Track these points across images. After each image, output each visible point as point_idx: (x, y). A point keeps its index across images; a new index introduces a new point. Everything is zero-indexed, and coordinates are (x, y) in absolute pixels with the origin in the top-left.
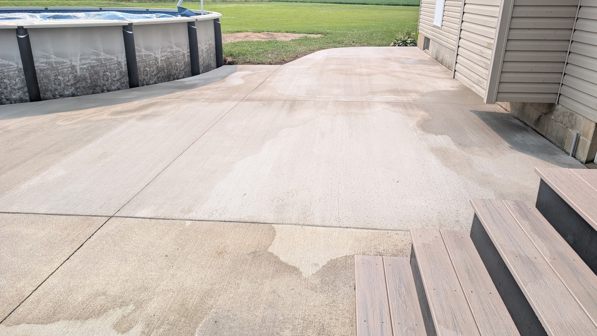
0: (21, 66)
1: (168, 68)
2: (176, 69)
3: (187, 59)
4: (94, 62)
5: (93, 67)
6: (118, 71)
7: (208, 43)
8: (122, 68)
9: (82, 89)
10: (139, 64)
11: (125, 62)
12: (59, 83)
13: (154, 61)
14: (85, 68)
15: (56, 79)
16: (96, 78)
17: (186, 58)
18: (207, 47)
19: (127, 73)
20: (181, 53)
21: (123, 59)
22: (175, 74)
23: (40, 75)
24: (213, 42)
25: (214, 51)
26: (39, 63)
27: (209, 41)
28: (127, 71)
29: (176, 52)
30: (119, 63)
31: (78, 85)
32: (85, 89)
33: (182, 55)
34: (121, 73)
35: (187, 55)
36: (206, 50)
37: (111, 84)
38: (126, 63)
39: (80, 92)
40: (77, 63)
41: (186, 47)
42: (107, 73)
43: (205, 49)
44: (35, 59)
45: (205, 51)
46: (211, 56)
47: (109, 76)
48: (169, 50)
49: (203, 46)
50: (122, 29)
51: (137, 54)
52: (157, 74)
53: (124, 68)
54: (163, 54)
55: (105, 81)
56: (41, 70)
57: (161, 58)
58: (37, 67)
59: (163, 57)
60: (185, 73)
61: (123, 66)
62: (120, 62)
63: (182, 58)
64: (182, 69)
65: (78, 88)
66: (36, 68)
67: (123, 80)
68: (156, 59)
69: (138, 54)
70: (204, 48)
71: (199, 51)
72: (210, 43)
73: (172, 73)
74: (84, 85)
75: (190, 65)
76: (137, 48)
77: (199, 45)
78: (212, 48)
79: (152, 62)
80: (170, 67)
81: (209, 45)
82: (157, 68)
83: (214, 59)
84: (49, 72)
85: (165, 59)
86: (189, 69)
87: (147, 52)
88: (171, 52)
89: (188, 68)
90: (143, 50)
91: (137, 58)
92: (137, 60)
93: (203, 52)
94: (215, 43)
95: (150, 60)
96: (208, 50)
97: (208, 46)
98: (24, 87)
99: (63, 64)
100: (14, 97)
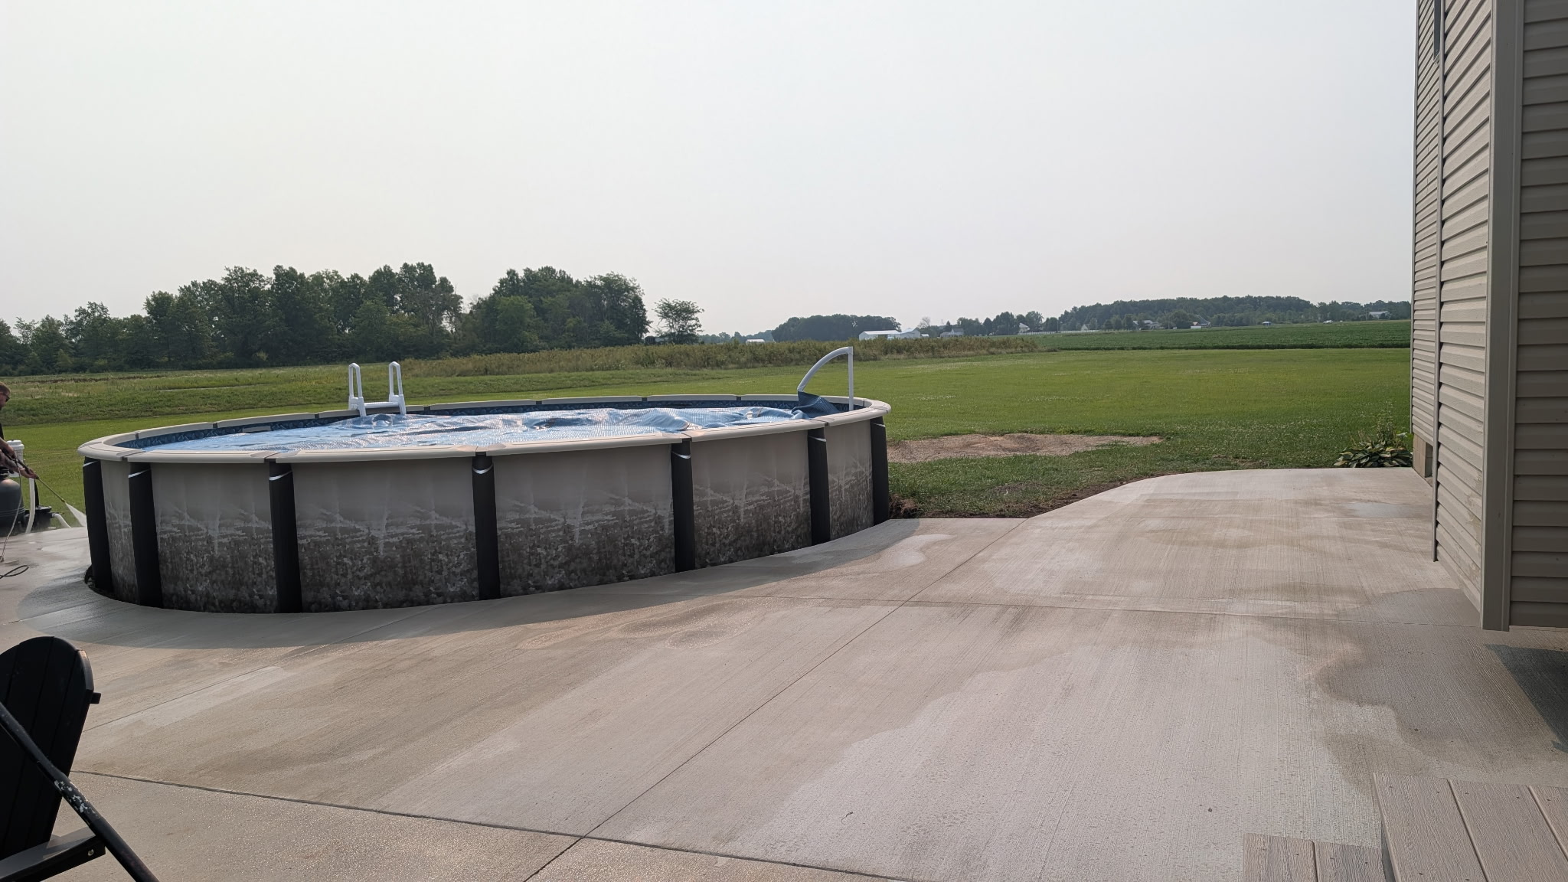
0: (472, 528)
1: (760, 528)
2: (777, 530)
3: (803, 508)
4: (609, 517)
5: (605, 528)
6: (654, 535)
7: (853, 471)
8: (663, 529)
9: (579, 574)
10: (698, 521)
11: (670, 516)
12: (538, 561)
13: (730, 514)
14: (589, 531)
15: (532, 554)
16: (609, 552)
17: (801, 505)
18: (850, 481)
19: (673, 541)
20: (790, 496)
21: (665, 509)
22: (775, 541)
23: (503, 545)
24: (867, 470)
25: (869, 488)
26: (507, 521)
27: (856, 467)
28: (673, 536)
29: (780, 493)
30: (658, 520)
31: (572, 566)
32: (586, 574)
33: (791, 500)
34: (660, 539)
35: (804, 500)
36: (848, 486)
37: (639, 563)
38: (672, 518)
39: (575, 580)
40: (576, 522)
41: (803, 482)
42: (633, 541)
43: (847, 484)
44: (498, 514)
45: (845, 489)
46: (859, 499)
47: (635, 546)
48: (764, 489)
49: (841, 478)
50: (670, 449)
51: (696, 499)
52: (734, 541)
53: (668, 530)
54: (751, 499)
55: (627, 557)
56: (507, 536)
57: (746, 508)
58: (501, 529)
59: (750, 504)
60: (797, 539)
61: (667, 526)
62: (660, 517)
63: (791, 505)
64: (790, 529)
65: (572, 572)
66: (499, 532)
67: (663, 555)
68: (735, 509)
69: (698, 500)
70: (842, 483)
71: (830, 491)
72: (858, 470)
73: (769, 537)
74: (585, 565)
75: (810, 521)
76: (698, 487)
77: (830, 477)
78: (863, 481)
79: (726, 515)
80: (764, 526)
81: (855, 475)
82: (737, 529)
83: (867, 507)
84: (520, 540)
85: (755, 508)
86: (806, 530)
87: (718, 495)
88: (768, 494)
89: (803, 528)
90: (710, 491)
91: (695, 508)
92: (695, 513)
93: (840, 491)
94: (871, 470)
95: (722, 513)
96: (852, 486)
97: (854, 478)
98: (472, 570)
99: (549, 524)
100: (452, 590)
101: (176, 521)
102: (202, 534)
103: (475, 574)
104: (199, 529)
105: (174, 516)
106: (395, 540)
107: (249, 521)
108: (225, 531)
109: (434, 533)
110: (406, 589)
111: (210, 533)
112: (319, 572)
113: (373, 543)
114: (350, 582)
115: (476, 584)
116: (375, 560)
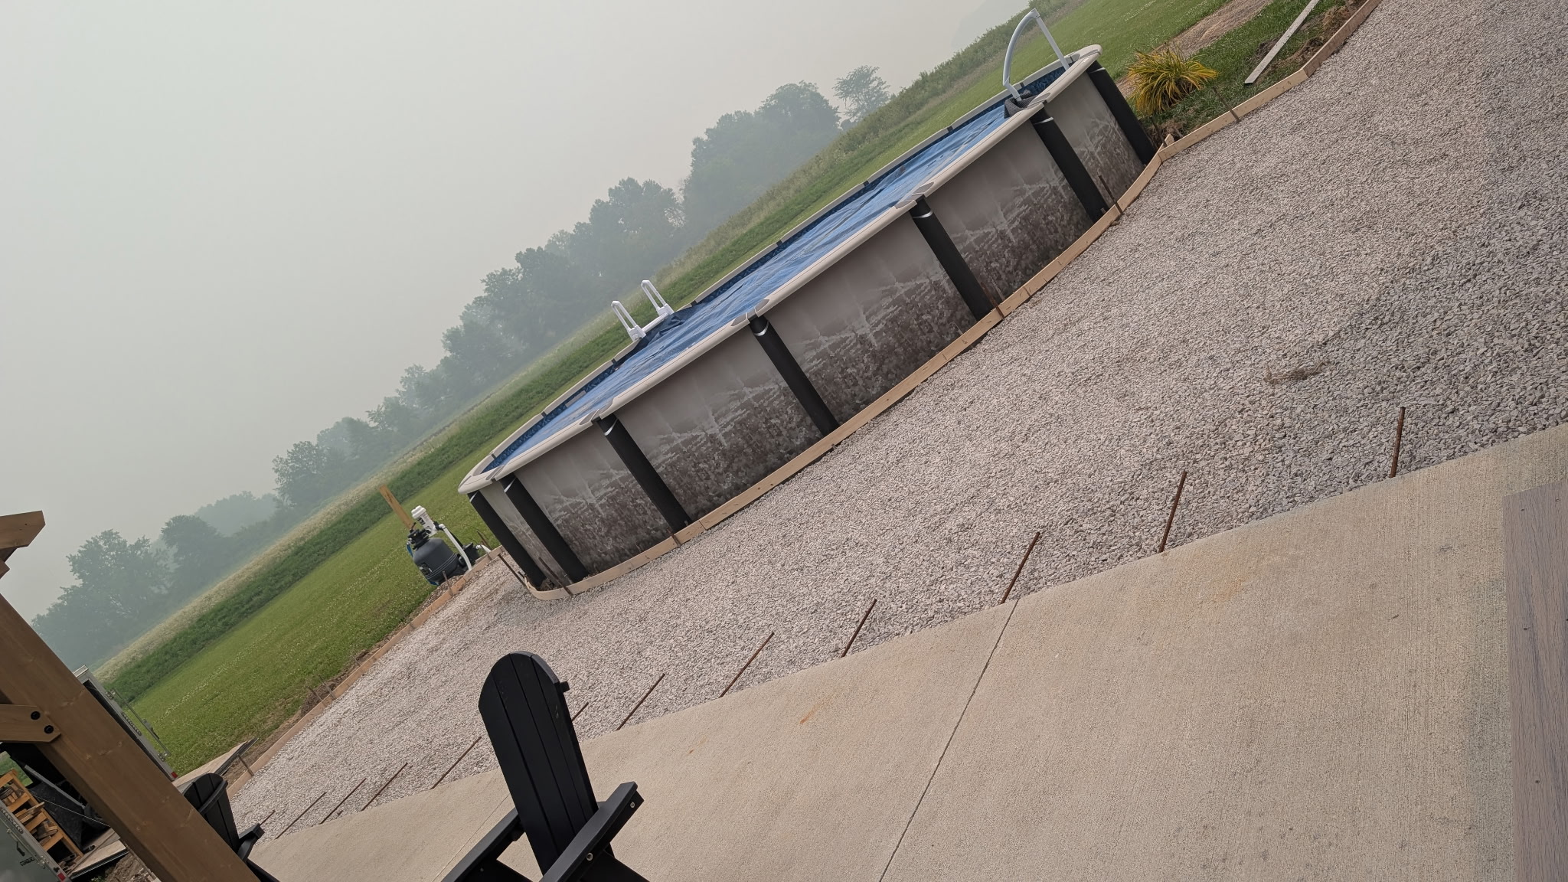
0: (784, 384)
1: (1035, 238)
2: (1053, 231)
3: (1067, 194)
4: (891, 309)
5: (893, 320)
6: (940, 302)
7: (1096, 131)
8: (944, 291)
9: (895, 372)
10: (973, 266)
11: (945, 277)
12: (854, 380)
13: (1000, 241)
14: (881, 330)
15: (845, 377)
16: (909, 338)
17: (1063, 194)
18: (1099, 142)
19: (960, 296)
20: (1047, 191)
21: (938, 273)
22: (1057, 241)
23: (817, 384)
24: (1110, 122)
25: (1122, 137)
26: (808, 362)
27: (1097, 126)
28: (958, 293)
29: (1036, 194)
30: (936, 286)
31: (885, 368)
32: (900, 369)
33: (1051, 194)
34: (947, 302)
35: (1064, 187)
36: (1099, 149)
37: (941, 334)
38: (948, 277)
39: (895, 379)
40: (865, 329)
41: (1052, 171)
42: (924, 317)
43: (1097, 147)
44: (798, 361)
45: (1098, 153)
46: (1118, 154)
47: (929, 321)
48: (1019, 200)
49: (1088, 145)
50: (910, 216)
51: (959, 248)
52: (1018, 264)
53: (950, 289)
54: (1011, 216)
55: (927, 335)
56: (817, 373)
57: (1011, 228)
58: (807, 371)
59: (1013, 222)
60: (1076, 227)
61: (947, 287)
62: (936, 283)
63: (1053, 200)
64: (1065, 223)
65: (888, 373)
66: (808, 375)
67: (958, 315)
68: (1002, 235)
69: (962, 247)
70: (1091, 149)
71: (1084, 163)
72: (1101, 127)
73: (1049, 242)
74: (895, 362)
75: (1080, 204)
76: (955, 235)
77: (1077, 150)
78: (1112, 134)
79: (996, 246)
80: (1038, 234)
81: (1101, 133)
82: (1013, 251)
83: (1129, 157)
84: (829, 371)
85: (1020, 223)
86: (1080, 214)
87: (978, 232)
88: (1025, 202)
89: (1077, 214)
90: (968, 233)
91: (963, 256)
92: (966, 260)
93: (1094, 158)
94: (1114, 119)
95: (990, 246)
96: (1104, 146)
97: (1101, 137)
98: (804, 417)
99: (844, 344)
100: (798, 443)
101: (559, 507)
102: (584, 506)
103: (809, 420)
104: (580, 503)
105: (555, 503)
106: (729, 428)
107: (611, 476)
108: (599, 494)
109: (756, 405)
110: (762, 463)
111: (589, 501)
112: (687, 486)
113: (714, 440)
114: (716, 481)
115: (814, 428)
116: (724, 454)
